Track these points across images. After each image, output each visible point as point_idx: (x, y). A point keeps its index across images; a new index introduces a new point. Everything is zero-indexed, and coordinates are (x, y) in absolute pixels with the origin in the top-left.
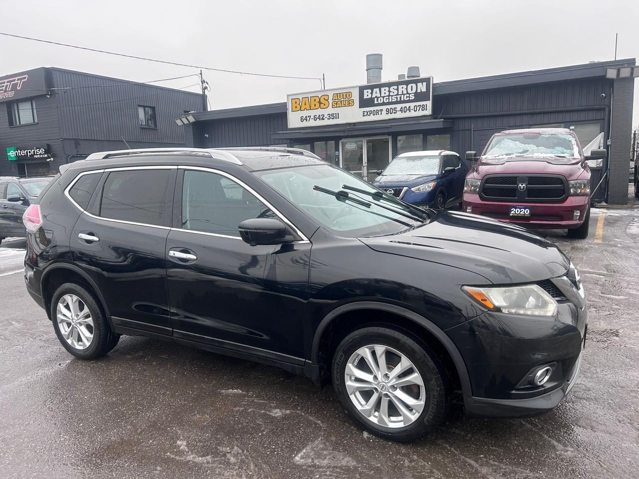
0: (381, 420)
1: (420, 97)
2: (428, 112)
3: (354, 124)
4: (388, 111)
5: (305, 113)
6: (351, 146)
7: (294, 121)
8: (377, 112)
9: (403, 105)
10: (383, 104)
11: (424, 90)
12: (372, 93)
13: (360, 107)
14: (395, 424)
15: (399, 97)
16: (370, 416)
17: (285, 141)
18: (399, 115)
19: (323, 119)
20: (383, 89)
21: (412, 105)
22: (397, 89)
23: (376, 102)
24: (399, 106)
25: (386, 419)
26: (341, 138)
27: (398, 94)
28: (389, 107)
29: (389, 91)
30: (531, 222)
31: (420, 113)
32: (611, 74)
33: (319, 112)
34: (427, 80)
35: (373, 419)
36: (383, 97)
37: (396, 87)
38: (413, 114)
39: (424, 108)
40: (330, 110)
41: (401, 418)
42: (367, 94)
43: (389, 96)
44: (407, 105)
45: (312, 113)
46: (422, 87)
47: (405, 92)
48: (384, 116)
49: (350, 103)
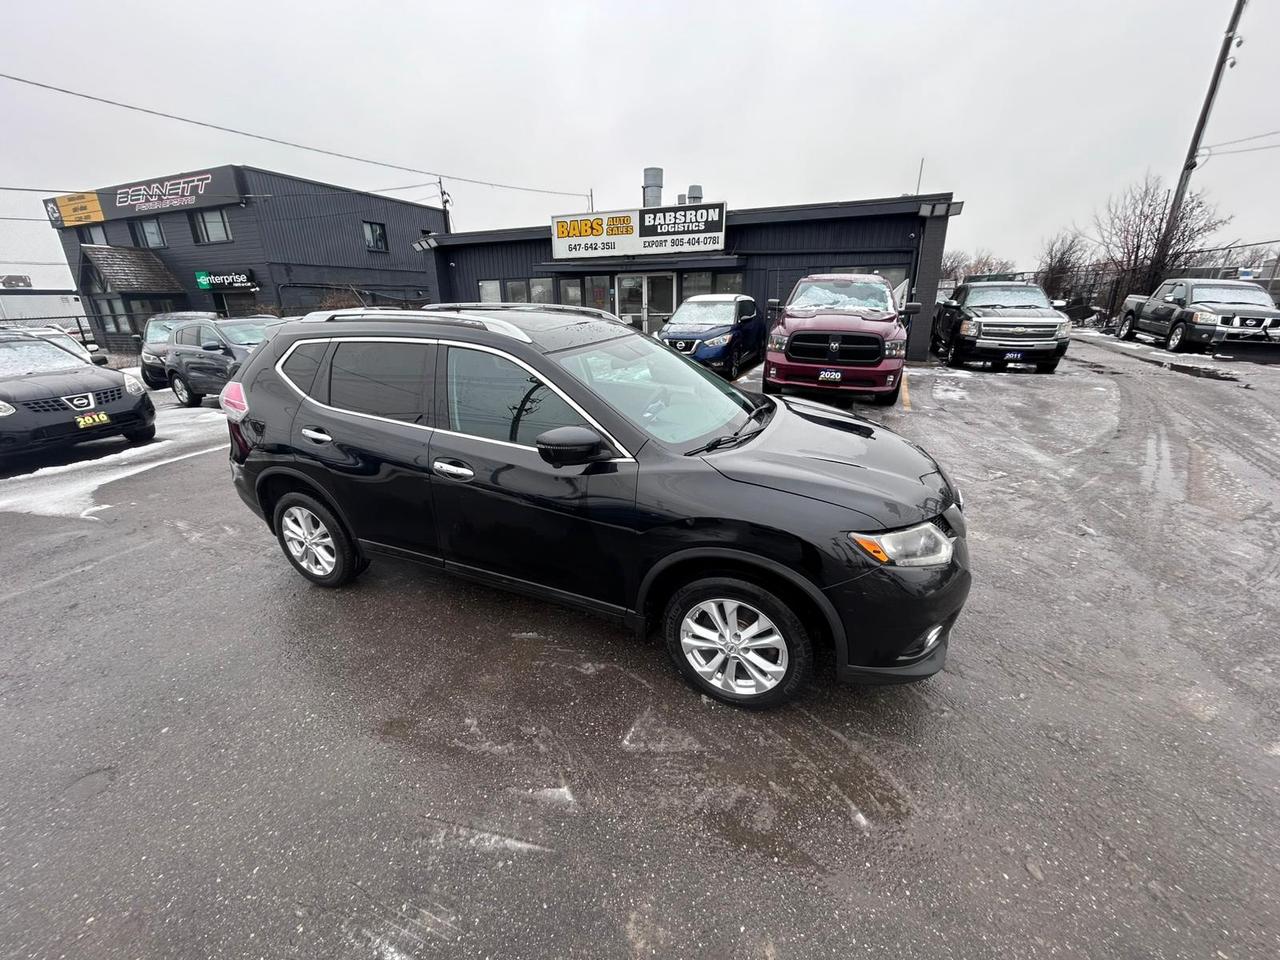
0: (726, 684)
1: (711, 226)
2: (720, 246)
3: (634, 257)
4: (673, 243)
5: (574, 241)
6: (628, 283)
7: (561, 249)
8: (660, 244)
9: (691, 236)
10: (668, 233)
11: (716, 218)
12: (654, 219)
13: (641, 236)
14: (744, 688)
15: (686, 225)
16: (711, 679)
17: (549, 274)
18: (686, 248)
19: (596, 249)
20: (667, 214)
21: (702, 236)
22: (685, 216)
23: (659, 231)
24: (686, 237)
25: (732, 684)
26: (617, 273)
27: (685, 222)
28: (675, 237)
29: (675, 218)
30: (841, 387)
31: (710, 247)
32: (925, 211)
33: (591, 240)
34: (720, 206)
35: (717, 682)
36: (668, 225)
37: (683, 213)
38: (702, 247)
39: (715, 240)
40: (605, 238)
41: (751, 682)
42: (649, 220)
43: (675, 223)
44: (696, 236)
45: (583, 241)
46: (714, 215)
47: (694, 220)
48: (668, 249)
49: (628, 231)
